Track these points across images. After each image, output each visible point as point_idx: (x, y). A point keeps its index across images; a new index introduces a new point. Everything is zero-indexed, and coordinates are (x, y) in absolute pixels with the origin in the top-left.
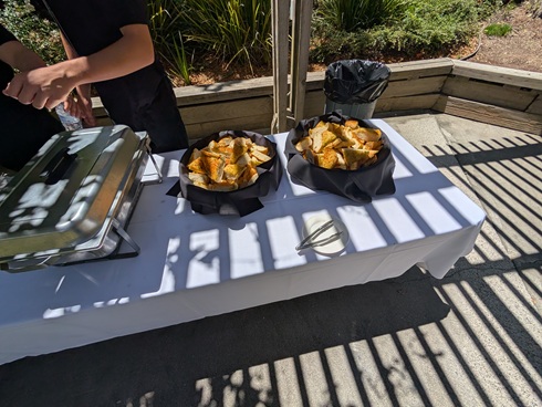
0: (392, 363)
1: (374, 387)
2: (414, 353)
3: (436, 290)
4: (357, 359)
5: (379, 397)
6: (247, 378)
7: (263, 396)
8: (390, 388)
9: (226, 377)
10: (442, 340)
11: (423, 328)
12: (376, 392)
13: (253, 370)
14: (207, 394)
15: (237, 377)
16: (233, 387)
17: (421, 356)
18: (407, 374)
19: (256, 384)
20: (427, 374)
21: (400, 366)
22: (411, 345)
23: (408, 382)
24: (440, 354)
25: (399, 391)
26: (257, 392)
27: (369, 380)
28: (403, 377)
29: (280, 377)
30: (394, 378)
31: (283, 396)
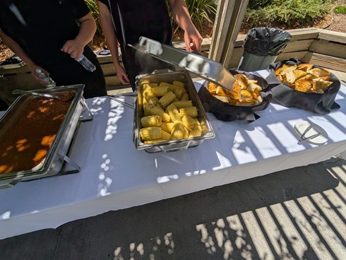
0: (312, 213)
1: (305, 226)
2: (324, 207)
3: (329, 171)
4: (290, 211)
5: (309, 232)
6: (227, 223)
7: (239, 233)
8: (314, 227)
9: (213, 223)
10: (338, 199)
11: (326, 193)
12: (307, 229)
13: (229, 219)
14: (205, 233)
15: (221, 223)
16: (220, 229)
17: (328, 208)
18: (322, 218)
19: (233, 226)
20: (334, 218)
21: (317, 214)
22: (321, 202)
23: (324, 223)
24: (339, 207)
25: (320, 228)
26: (235, 231)
27: (301, 222)
28: (320, 220)
29: (247, 222)
30: (315, 221)
31: (252, 233)
